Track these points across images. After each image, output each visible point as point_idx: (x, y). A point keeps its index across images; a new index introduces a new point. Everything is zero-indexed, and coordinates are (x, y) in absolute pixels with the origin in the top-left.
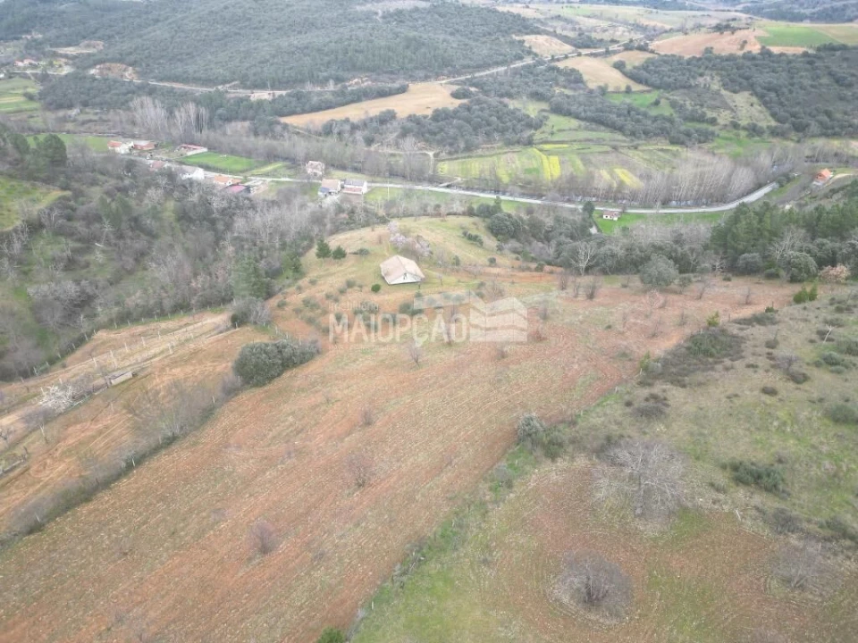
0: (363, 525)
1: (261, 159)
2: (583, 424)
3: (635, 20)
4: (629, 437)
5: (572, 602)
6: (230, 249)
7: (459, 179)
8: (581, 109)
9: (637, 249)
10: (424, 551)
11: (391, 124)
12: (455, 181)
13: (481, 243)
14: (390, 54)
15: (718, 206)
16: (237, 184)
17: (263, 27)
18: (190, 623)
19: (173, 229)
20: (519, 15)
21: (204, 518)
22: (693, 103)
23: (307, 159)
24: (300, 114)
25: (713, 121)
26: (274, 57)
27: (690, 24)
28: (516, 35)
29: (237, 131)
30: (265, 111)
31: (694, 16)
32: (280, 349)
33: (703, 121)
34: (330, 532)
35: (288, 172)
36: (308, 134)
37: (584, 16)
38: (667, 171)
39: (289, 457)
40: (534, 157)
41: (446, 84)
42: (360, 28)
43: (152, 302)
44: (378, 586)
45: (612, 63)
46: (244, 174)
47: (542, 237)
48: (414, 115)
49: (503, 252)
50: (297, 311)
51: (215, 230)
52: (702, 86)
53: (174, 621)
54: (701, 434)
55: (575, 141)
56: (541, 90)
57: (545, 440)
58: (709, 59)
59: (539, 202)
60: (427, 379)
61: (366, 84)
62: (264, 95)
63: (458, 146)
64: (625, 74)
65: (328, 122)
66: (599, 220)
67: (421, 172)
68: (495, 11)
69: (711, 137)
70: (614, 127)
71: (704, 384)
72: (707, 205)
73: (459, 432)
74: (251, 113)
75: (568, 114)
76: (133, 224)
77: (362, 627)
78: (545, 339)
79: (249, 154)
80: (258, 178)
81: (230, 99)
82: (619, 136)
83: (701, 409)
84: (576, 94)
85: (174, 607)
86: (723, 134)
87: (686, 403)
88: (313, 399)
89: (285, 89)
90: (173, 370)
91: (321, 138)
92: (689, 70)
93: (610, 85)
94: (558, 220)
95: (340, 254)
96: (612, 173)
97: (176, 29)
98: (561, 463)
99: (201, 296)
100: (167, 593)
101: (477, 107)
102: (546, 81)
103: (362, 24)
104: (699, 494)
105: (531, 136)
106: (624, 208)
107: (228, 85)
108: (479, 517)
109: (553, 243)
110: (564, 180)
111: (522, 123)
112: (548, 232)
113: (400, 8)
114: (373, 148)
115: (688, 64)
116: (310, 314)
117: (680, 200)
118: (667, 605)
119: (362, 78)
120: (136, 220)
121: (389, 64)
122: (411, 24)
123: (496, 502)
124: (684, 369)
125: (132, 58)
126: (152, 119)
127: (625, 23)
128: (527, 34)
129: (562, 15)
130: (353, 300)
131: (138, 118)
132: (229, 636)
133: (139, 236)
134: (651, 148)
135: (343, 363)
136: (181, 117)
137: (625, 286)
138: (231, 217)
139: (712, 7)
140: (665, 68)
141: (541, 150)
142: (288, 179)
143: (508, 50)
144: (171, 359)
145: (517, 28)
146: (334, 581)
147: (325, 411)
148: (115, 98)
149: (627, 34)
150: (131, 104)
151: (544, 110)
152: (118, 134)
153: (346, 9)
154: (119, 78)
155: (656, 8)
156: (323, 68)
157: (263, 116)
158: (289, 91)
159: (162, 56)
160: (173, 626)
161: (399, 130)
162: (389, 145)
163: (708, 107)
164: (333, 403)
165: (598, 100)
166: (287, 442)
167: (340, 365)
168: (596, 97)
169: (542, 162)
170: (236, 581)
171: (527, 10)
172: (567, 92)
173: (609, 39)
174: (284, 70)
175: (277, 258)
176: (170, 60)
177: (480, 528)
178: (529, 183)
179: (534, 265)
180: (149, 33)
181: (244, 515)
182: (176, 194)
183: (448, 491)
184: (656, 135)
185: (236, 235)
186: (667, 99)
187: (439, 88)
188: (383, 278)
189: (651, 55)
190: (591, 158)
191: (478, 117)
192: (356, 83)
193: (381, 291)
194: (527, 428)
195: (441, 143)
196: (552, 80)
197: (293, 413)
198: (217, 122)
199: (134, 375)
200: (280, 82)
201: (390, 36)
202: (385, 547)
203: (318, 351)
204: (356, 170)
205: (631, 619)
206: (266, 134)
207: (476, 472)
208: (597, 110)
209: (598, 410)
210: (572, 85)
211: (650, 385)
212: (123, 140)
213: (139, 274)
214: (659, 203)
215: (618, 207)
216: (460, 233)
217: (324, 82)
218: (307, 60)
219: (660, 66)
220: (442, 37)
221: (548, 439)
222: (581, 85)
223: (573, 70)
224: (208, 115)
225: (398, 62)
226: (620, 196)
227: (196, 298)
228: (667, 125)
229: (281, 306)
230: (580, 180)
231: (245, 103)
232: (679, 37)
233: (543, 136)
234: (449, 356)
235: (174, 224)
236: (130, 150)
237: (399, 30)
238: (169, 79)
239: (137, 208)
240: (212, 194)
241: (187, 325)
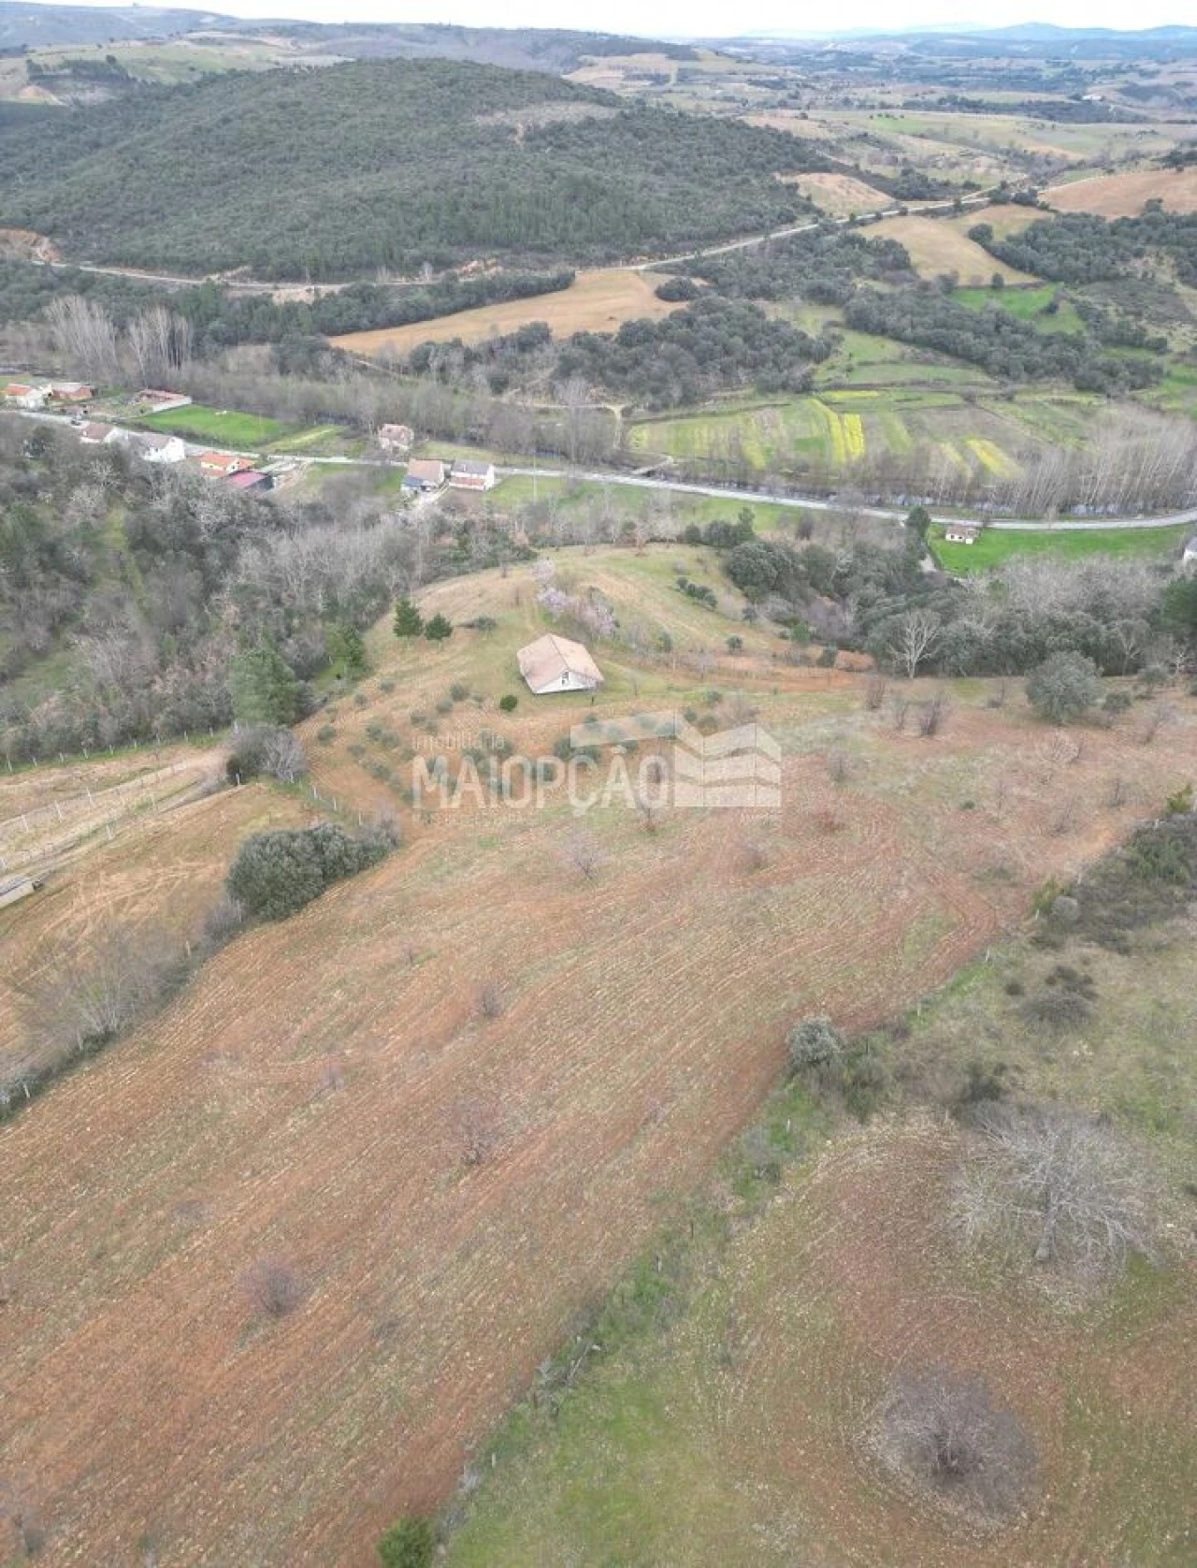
0: (477, 1256)
1: (293, 420)
2: (922, 1035)
3: (1011, 143)
4: (1017, 1068)
5: (907, 1469)
6: (231, 611)
7: (670, 459)
8: (905, 321)
9: (1020, 628)
10: (601, 1328)
11: (542, 351)
12: (662, 465)
13: (713, 603)
14: (541, 212)
15: (1167, 515)
16: (248, 470)
17: (297, 158)
18: (124, 1474)
19: (122, 566)
20: (788, 134)
21: (161, 1222)
22: (1121, 309)
23: (382, 418)
24: (367, 330)
25: (1160, 347)
26: (317, 217)
27: (1119, 151)
28: (782, 174)
29: (247, 364)
30: (300, 325)
31: (1125, 135)
32: (318, 842)
33: (1140, 346)
34: (409, 1270)
35: (344, 445)
36: (382, 370)
37: (914, 135)
38: (1070, 445)
39: (333, 1085)
40: (815, 415)
41: (645, 271)
42: (481, 160)
43: (78, 722)
44: (506, 1408)
45: (967, 230)
46: (261, 449)
47: (831, 586)
48: (586, 334)
49: (756, 621)
50: (356, 751)
51: (203, 568)
52: (1140, 276)
53: (92, 1470)
54: (1166, 1068)
55: (892, 385)
56: (828, 283)
57: (847, 1076)
58: (1153, 223)
59: (822, 506)
60: (607, 912)
61: (493, 271)
62: (299, 293)
63: (670, 396)
64: (992, 252)
65: (420, 348)
66: (938, 543)
67: (599, 446)
68: (744, 126)
69: (1153, 378)
70: (967, 357)
71: (1168, 947)
72: (1147, 513)
73: (671, 1042)
74: (273, 328)
75: (881, 330)
76: (46, 557)
77: (472, 1511)
78: (841, 827)
79: (269, 409)
80: (288, 458)
81: (235, 299)
82: (977, 376)
83: (1163, 1007)
84: (897, 290)
85: (92, 1435)
86: (1179, 370)
87: (1132, 991)
88: (383, 951)
89: (339, 281)
90: (113, 877)
91: (407, 378)
92: (1116, 245)
93: (962, 273)
94: (861, 551)
95: (440, 630)
96: (963, 450)
97: (131, 161)
98: (879, 1127)
99: (172, 713)
100: (82, 1400)
101: (705, 318)
102: (837, 265)
103: (485, 153)
104: (1167, 1210)
105: (807, 376)
106: (987, 520)
107: (229, 274)
108: (711, 1251)
109: (852, 602)
110: (871, 463)
111: (792, 349)
112: (841, 576)
113: (559, 119)
114: (506, 398)
115: (1113, 233)
116: (381, 758)
117: (1094, 503)
118: (1106, 1485)
119: (485, 261)
120: (52, 549)
121: (537, 233)
122: (580, 152)
123: (746, 1215)
124: (1124, 911)
125: (49, 218)
126: (85, 340)
127: (992, 149)
128: (804, 171)
129: (870, 133)
130: (464, 728)
131: (61, 340)
132: (201, 1512)
133: (58, 580)
134: (1038, 398)
135: (444, 869)
136: (140, 335)
137: (995, 704)
138: (233, 542)
139: (1160, 115)
140: (1069, 241)
141: (827, 403)
142: (343, 460)
143: (766, 203)
144: (111, 852)
145: (783, 159)
146: (416, 1391)
147: (406, 981)
148: (17, 298)
149: (994, 171)
150: (47, 311)
151: (835, 324)
152: (23, 368)
153: (455, 123)
154: (24, 260)
155: (1051, 118)
156: (410, 241)
157: (296, 335)
158: (346, 285)
159: (107, 216)
160: (89, 1482)
161: (557, 363)
162: (536, 392)
163: (1150, 319)
164: (421, 963)
165: (938, 303)
166: (329, 1050)
167: (437, 873)
168: (935, 297)
169: (829, 427)
170: (220, 1378)
171: (805, 122)
172: (880, 287)
173: (961, 182)
174: (337, 245)
175: (319, 636)
176: (121, 223)
177: (715, 1277)
178: (805, 468)
179: (816, 651)
180: (82, 169)
181: (241, 1220)
182: (129, 496)
183: (648, 1182)
184: (1048, 373)
185: (242, 581)
186: (1072, 301)
187: (633, 278)
188: (523, 680)
189: (1042, 215)
190: (925, 418)
191: (706, 337)
192: (474, 270)
193: (519, 708)
194: (809, 1048)
195: (634, 387)
196: (852, 262)
197: (342, 983)
198: (209, 346)
199: (38, 887)
200: (328, 268)
201: (540, 175)
202: (520, 1311)
203: (394, 842)
204: (473, 441)
205: (1032, 1518)
206: (302, 370)
207: (706, 1139)
208: (938, 324)
209: (953, 1000)
210: (888, 273)
211: (1055, 946)
212: (32, 380)
213: (59, 656)
214: (1053, 510)
215: (975, 515)
216: (672, 581)
217: (413, 267)
218: (381, 224)
219: (1060, 236)
220: (639, 178)
221: (853, 1072)
222: (906, 273)
223: (891, 244)
224: (192, 332)
225: (554, 227)
226: (978, 494)
227: (162, 717)
228: (1073, 353)
229: (325, 737)
230: (902, 463)
231: (263, 307)
232: (1096, 179)
233: (831, 374)
234: (650, 858)
235: (124, 557)
236: (46, 401)
237: (557, 163)
238: (118, 261)
239: (52, 523)
240: (198, 496)
241: (145, 771)
